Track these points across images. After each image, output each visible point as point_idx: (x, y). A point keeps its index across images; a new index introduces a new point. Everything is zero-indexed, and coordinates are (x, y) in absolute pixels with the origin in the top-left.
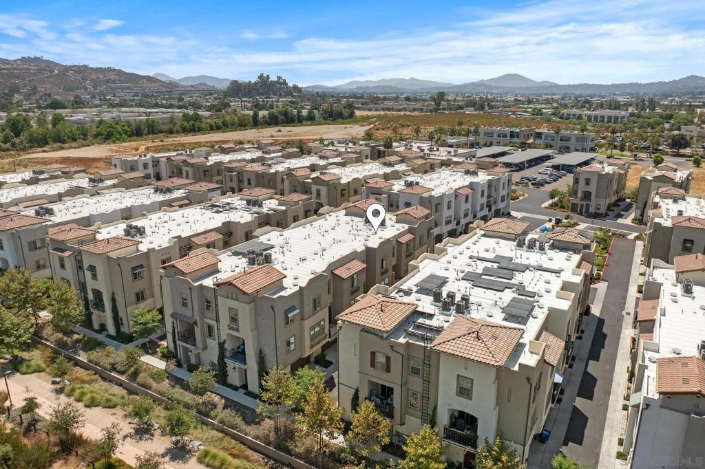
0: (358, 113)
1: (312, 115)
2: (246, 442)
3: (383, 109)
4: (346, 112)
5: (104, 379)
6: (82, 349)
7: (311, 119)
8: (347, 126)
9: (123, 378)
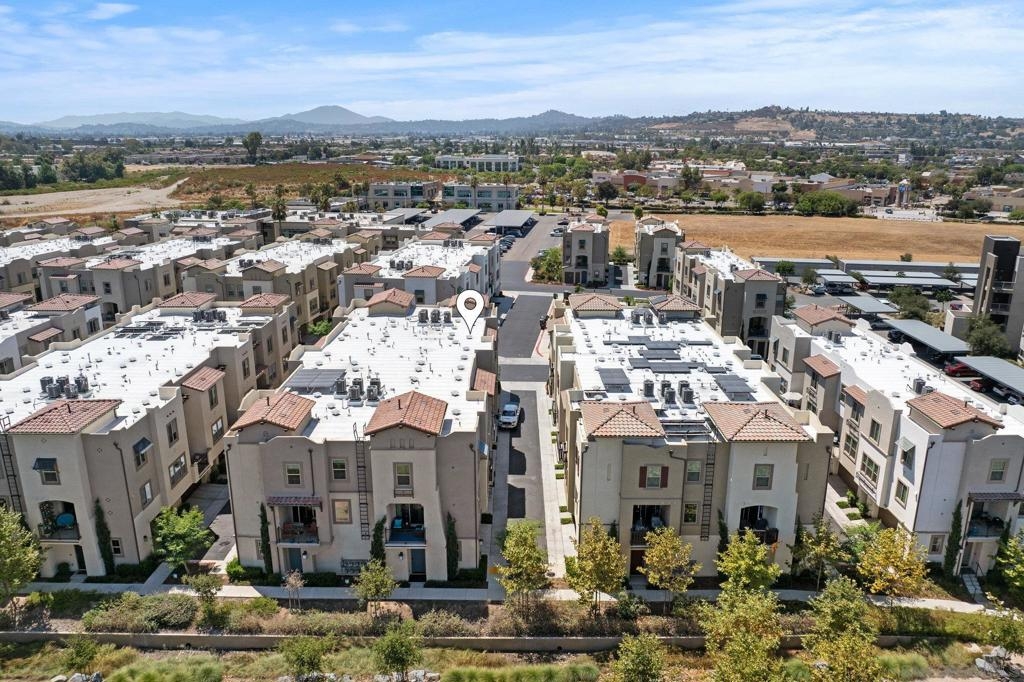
0: (130, 168)
1: (49, 173)
2: (480, 646)
3: (162, 161)
4: (109, 166)
5: (144, 649)
6: (52, 617)
7: (49, 180)
8: (132, 189)
9: (192, 633)
